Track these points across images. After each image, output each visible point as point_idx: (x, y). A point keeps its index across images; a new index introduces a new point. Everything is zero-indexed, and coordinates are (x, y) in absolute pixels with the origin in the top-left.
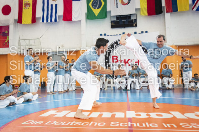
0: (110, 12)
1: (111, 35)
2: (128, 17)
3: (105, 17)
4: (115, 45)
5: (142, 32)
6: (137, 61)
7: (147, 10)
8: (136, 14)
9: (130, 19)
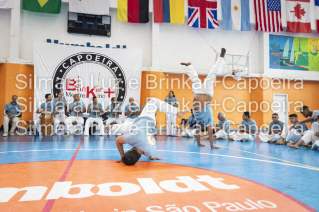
0: (67, 4)
1: (67, 44)
2: (98, 19)
3: (58, 12)
4: (72, 61)
5: (118, 47)
6: (108, 91)
7: (127, 13)
8: (110, 17)
9: (101, 22)
